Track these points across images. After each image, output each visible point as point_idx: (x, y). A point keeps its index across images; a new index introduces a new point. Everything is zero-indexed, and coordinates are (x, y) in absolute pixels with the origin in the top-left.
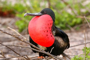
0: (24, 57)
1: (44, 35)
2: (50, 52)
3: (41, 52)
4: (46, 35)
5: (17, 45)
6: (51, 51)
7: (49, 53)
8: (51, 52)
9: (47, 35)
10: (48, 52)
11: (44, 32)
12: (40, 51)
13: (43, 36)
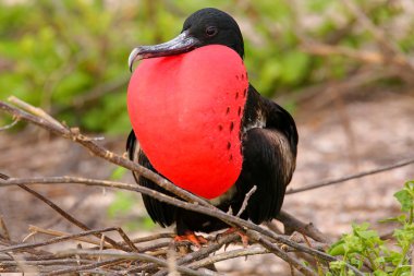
0: (107, 239)
1: (216, 146)
2: (241, 211)
3: (196, 209)
4: (225, 146)
5: (85, 180)
6: (245, 203)
7: (235, 213)
8: (244, 211)
9: (229, 146)
10: (230, 210)
11: (221, 128)
12: (196, 203)
13: (212, 147)
